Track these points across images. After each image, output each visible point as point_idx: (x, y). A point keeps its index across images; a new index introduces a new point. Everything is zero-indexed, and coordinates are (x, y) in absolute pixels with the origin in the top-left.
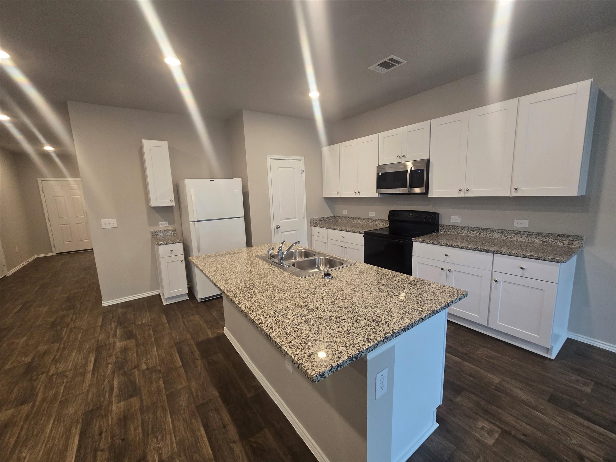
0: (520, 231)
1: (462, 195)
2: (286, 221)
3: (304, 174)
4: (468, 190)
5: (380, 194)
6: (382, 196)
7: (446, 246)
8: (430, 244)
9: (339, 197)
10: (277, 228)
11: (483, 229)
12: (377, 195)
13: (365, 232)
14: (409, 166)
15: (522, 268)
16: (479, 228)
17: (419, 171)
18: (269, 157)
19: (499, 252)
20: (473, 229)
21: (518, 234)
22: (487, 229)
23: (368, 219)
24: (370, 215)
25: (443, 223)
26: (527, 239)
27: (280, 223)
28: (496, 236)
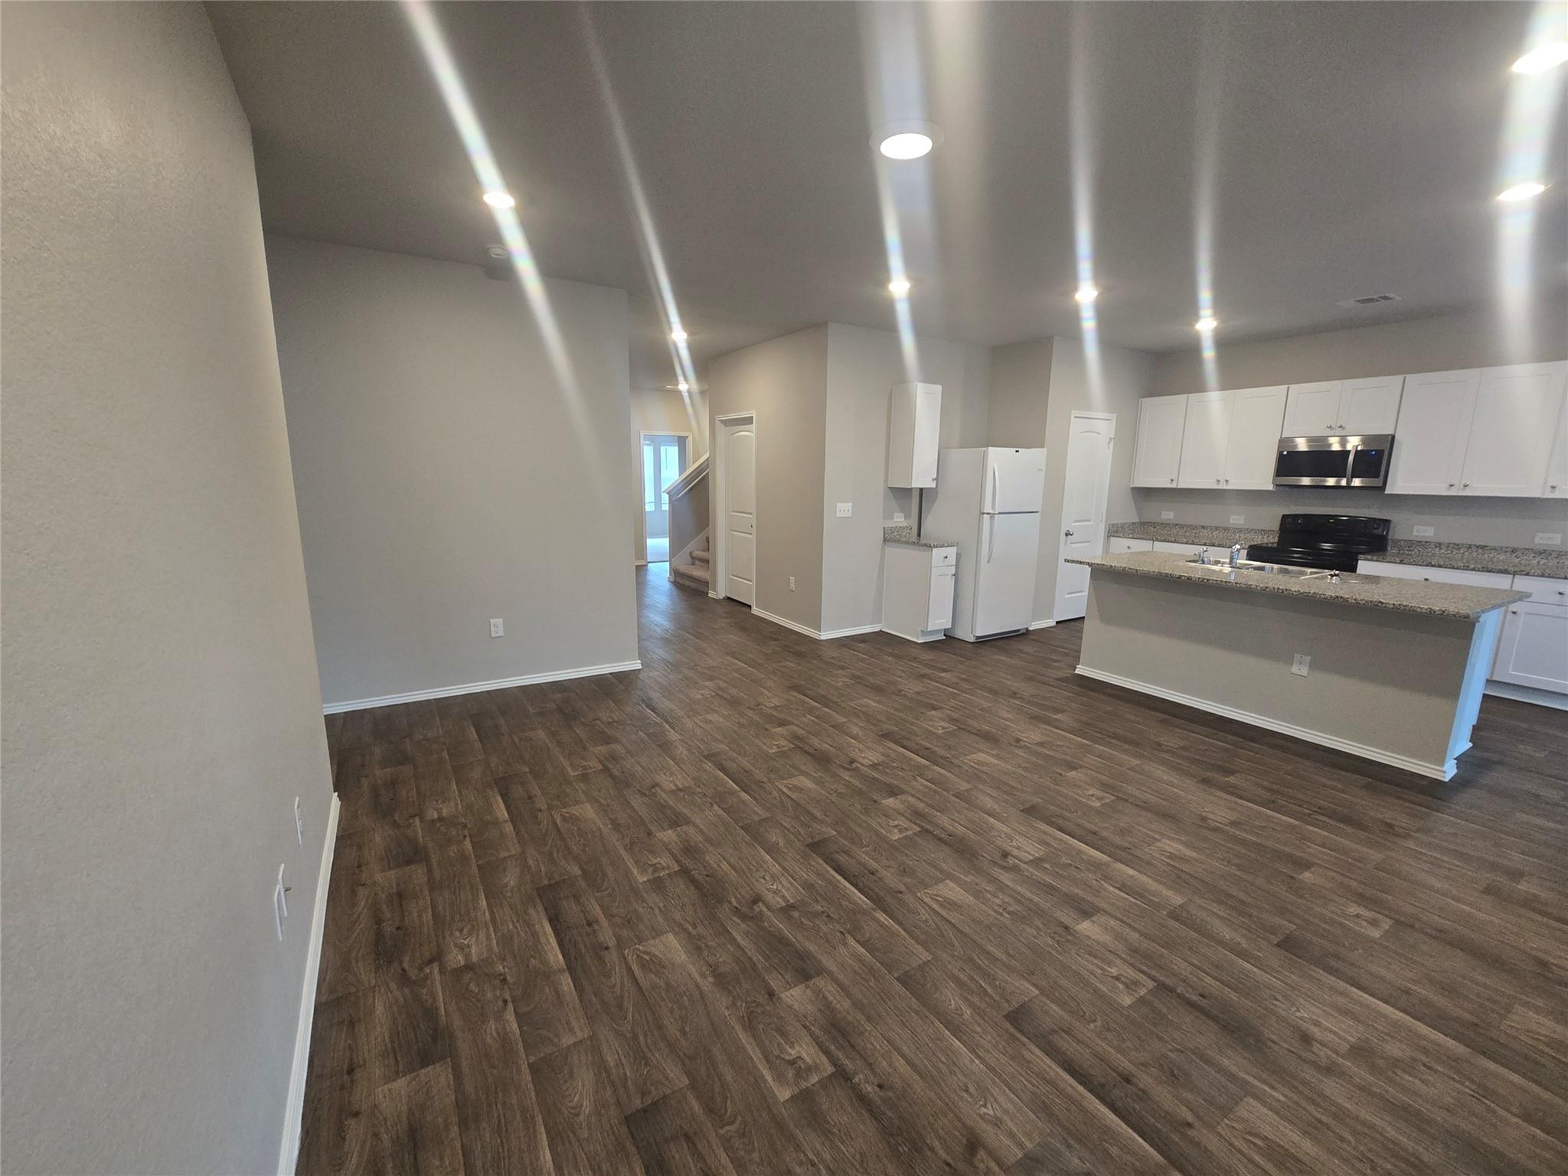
0: (1545, 550)
1: (1453, 492)
2: (1085, 523)
3: (1112, 444)
4: (1465, 486)
5: (1279, 485)
6: (1281, 488)
7: (1427, 565)
8: (1395, 563)
9: (1175, 487)
10: (1067, 535)
11: (1478, 547)
12: (1270, 487)
13: (1250, 547)
14: (1354, 443)
15: (1560, 593)
16: (1470, 545)
17: (1374, 453)
18: (1074, 413)
19: (1524, 573)
20: (1457, 546)
21: (1541, 553)
22: (1486, 546)
23: (1226, 529)
24: (1231, 521)
25: (1397, 537)
26: (1555, 561)
27: (1072, 526)
28: (1502, 558)
